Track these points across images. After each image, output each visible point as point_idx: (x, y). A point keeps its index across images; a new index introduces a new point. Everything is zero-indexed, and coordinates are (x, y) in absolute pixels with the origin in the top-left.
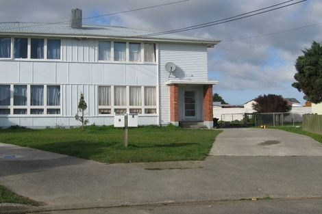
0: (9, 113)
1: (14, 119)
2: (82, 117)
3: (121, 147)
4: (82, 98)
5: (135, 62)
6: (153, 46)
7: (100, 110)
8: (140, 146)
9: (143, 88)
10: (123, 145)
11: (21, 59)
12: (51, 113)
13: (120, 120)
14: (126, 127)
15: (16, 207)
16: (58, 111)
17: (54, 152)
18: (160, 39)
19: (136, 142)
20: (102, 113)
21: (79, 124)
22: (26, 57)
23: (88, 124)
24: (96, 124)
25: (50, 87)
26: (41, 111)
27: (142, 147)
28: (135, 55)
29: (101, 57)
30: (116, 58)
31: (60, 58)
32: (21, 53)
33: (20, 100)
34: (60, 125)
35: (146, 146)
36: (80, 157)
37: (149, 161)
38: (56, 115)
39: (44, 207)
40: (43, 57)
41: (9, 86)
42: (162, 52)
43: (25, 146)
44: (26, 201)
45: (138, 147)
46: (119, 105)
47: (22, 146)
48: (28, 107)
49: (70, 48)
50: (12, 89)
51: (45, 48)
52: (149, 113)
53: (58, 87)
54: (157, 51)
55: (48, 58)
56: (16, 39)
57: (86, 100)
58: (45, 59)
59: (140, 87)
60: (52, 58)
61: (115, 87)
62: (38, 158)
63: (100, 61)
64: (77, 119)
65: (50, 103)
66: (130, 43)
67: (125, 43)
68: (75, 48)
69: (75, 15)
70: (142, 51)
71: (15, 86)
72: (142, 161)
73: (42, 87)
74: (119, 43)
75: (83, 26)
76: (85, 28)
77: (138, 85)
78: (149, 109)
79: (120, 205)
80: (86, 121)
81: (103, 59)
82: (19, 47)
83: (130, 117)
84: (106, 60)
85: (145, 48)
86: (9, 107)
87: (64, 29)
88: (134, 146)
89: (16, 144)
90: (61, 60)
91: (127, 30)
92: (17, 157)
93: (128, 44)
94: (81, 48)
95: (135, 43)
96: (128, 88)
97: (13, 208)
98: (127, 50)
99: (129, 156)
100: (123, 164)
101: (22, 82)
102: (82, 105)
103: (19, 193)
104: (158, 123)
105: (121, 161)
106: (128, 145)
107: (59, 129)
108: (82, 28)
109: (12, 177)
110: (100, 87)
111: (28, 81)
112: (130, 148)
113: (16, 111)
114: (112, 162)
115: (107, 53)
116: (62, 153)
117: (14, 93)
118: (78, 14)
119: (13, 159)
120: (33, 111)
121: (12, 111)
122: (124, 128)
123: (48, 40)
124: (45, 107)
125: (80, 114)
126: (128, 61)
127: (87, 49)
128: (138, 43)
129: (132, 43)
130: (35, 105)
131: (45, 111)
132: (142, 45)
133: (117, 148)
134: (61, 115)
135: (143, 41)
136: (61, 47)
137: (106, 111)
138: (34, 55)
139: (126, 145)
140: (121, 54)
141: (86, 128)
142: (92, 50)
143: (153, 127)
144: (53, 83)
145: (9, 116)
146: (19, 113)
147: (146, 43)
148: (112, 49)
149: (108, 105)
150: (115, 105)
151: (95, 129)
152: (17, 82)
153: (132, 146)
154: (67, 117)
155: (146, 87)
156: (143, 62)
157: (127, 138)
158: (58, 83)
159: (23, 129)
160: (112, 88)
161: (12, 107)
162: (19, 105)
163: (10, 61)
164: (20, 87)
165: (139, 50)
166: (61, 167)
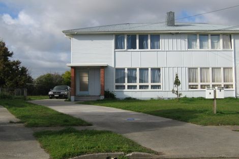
0: (124, 88)
1: (128, 93)
2: (177, 91)
3: (211, 114)
4: (177, 77)
5: (215, 49)
6: (229, 36)
7: (190, 86)
8: (225, 113)
9: (222, 69)
10: (213, 112)
11: (132, 50)
12: (154, 88)
13: (210, 93)
14: (215, 99)
15: (144, 155)
16: (159, 87)
17: (162, 117)
18: (234, 31)
19: (222, 110)
20: (192, 88)
21: (175, 96)
22: (135, 48)
23: (181, 96)
24: (187, 97)
25: (153, 69)
26: (147, 87)
27: (227, 114)
28: (216, 44)
29: (190, 46)
30: (201, 47)
31: (159, 48)
32: (132, 46)
33: (132, 79)
34: (161, 97)
35: (230, 113)
36: (181, 121)
37: (234, 125)
38: (157, 90)
39: (164, 156)
40: (147, 48)
41: (124, 69)
42: (236, 41)
43: (140, 112)
44: (150, 151)
45: (224, 114)
46: (204, 82)
47: (138, 112)
48: (138, 84)
49: (166, 40)
50: (126, 71)
51: (149, 41)
52: (227, 88)
53: (159, 69)
54: (232, 40)
55: (151, 48)
56: (128, 36)
57: (180, 78)
58: (149, 49)
59: (220, 68)
60: (154, 48)
61: (201, 69)
62: (151, 121)
63: (189, 50)
64: (173, 93)
65: (153, 81)
66: (211, 35)
67: (208, 35)
68: (171, 40)
69: (169, 15)
70: (221, 41)
71: (128, 69)
72: (228, 124)
73: (147, 69)
74: (203, 35)
75: (175, 24)
76: (177, 26)
77: (219, 66)
78: (227, 85)
79: (218, 156)
80: (180, 94)
81: (191, 48)
82: (130, 41)
83: (218, 91)
84: (194, 48)
85: (223, 38)
86: (124, 84)
87: (162, 27)
88: (221, 113)
89: (132, 111)
90: (161, 50)
91: (208, 25)
92: (136, 119)
93: (210, 36)
94: (175, 40)
95: (215, 35)
96: (210, 69)
97: (142, 156)
98: (210, 41)
99: (218, 121)
100: (214, 127)
101: (133, 66)
102: (177, 82)
103: (143, 145)
104: (234, 96)
105: (212, 124)
106: (217, 112)
107: (160, 100)
108: (175, 26)
109: (136, 134)
110: (189, 69)
111: (137, 65)
112: (219, 115)
113: (129, 87)
114: (206, 125)
115: (194, 43)
116: (168, 117)
117: (128, 74)
118: (171, 16)
119: (133, 121)
120: (141, 87)
121: (126, 87)
122: (213, 99)
123: (151, 35)
124: (150, 84)
125: (176, 89)
126: (210, 49)
127: (179, 40)
128: (218, 35)
129: (212, 35)
130: (142, 82)
131: (150, 87)
132: (221, 36)
133: (209, 114)
134: (161, 90)
135: (222, 33)
136: (161, 40)
137: (194, 87)
138: (141, 47)
139: (215, 112)
140: (205, 43)
141: (180, 99)
142: (183, 42)
143: (231, 98)
144: (155, 66)
145: (125, 90)
146: (131, 89)
147: (224, 34)
148: (198, 40)
149: (196, 82)
150: (201, 82)
151: (186, 100)
152: (130, 67)
153: (220, 113)
154: (166, 91)
155: (224, 68)
156: (221, 49)
157: (215, 107)
158: (159, 67)
159: (134, 100)
160: (199, 69)
161: (126, 84)
162: (131, 82)
163: (124, 51)
164: (132, 70)
165: (219, 40)
166: (169, 128)
